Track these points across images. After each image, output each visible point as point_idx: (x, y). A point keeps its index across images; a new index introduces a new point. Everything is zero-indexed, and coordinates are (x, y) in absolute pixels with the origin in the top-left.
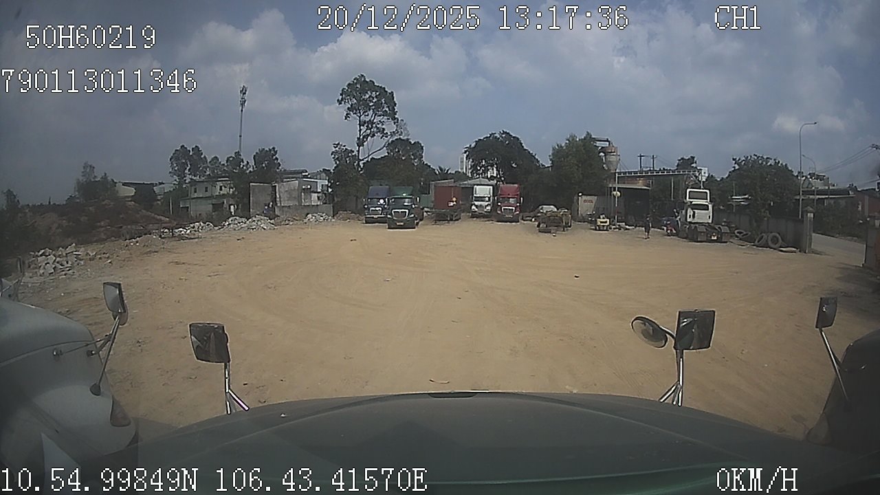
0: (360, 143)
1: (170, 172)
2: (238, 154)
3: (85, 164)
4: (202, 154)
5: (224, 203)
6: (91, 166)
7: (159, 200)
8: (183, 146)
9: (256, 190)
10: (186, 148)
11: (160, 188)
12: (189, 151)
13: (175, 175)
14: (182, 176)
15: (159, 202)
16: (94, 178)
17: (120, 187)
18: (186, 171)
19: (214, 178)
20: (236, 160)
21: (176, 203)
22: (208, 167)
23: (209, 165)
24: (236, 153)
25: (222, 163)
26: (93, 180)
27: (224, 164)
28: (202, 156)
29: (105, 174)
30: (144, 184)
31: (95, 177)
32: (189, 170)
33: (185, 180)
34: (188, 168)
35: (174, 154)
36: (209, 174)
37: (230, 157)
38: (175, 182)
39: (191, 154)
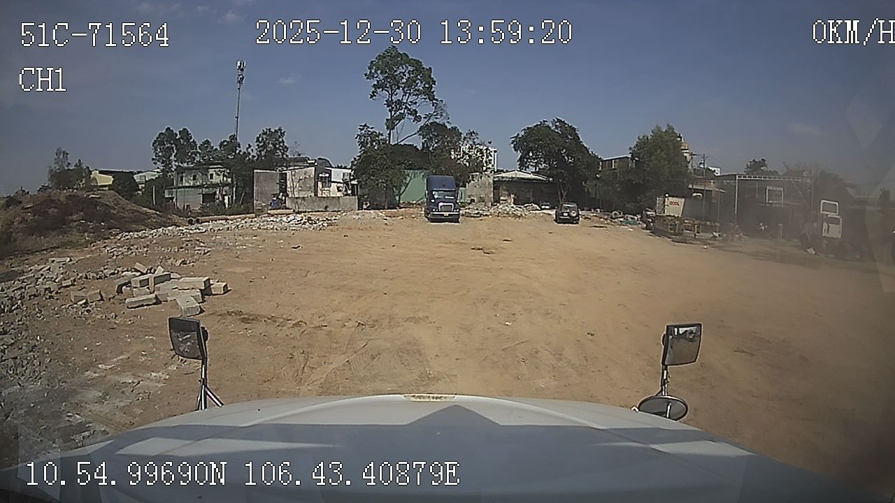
0: (391, 125)
1: (153, 159)
2: (233, 138)
3: (58, 150)
4: (191, 138)
5: (216, 192)
6: (64, 152)
7: (140, 190)
8: (168, 129)
9: (261, 178)
10: (172, 131)
11: (141, 176)
12: (177, 135)
13: (158, 161)
14: (167, 164)
15: (140, 192)
16: (67, 166)
17: (95, 174)
18: (172, 158)
19: (205, 164)
20: (232, 144)
21: (160, 193)
22: (198, 152)
23: (199, 151)
24: (230, 137)
25: (214, 148)
26: (66, 168)
27: (216, 149)
28: (191, 140)
29: (80, 161)
30: (122, 172)
31: (69, 164)
32: (175, 156)
33: (172, 167)
34: (174, 154)
35: (157, 138)
36: (200, 162)
37: (225, 141)
38: (158, 170)
39: (177, 138)
